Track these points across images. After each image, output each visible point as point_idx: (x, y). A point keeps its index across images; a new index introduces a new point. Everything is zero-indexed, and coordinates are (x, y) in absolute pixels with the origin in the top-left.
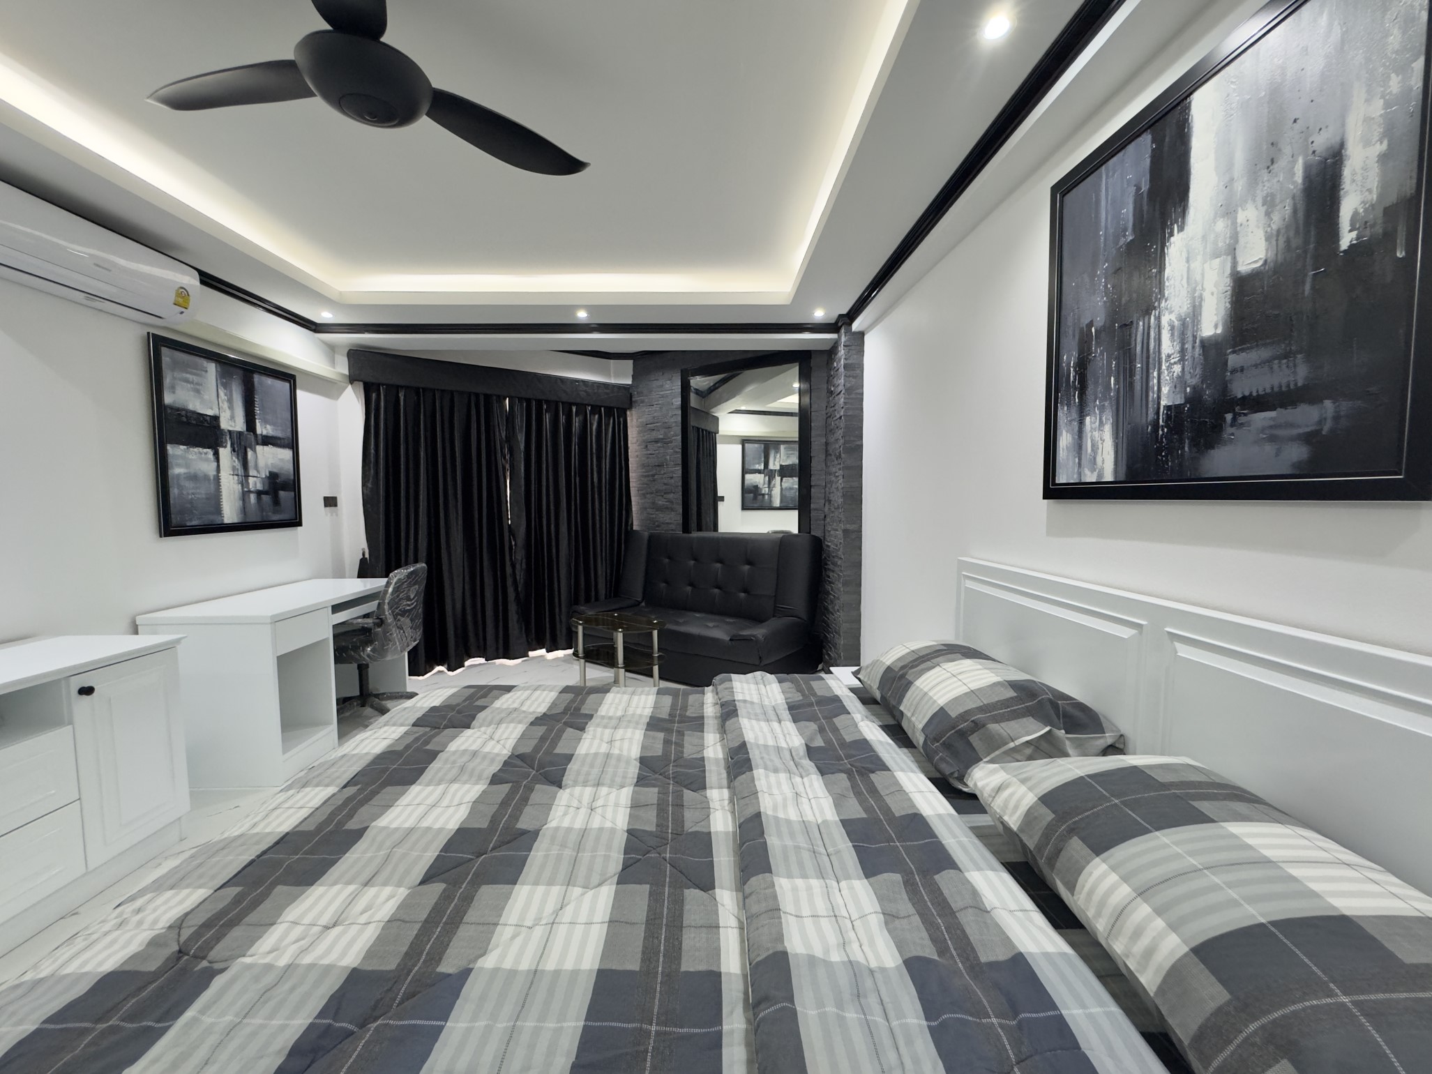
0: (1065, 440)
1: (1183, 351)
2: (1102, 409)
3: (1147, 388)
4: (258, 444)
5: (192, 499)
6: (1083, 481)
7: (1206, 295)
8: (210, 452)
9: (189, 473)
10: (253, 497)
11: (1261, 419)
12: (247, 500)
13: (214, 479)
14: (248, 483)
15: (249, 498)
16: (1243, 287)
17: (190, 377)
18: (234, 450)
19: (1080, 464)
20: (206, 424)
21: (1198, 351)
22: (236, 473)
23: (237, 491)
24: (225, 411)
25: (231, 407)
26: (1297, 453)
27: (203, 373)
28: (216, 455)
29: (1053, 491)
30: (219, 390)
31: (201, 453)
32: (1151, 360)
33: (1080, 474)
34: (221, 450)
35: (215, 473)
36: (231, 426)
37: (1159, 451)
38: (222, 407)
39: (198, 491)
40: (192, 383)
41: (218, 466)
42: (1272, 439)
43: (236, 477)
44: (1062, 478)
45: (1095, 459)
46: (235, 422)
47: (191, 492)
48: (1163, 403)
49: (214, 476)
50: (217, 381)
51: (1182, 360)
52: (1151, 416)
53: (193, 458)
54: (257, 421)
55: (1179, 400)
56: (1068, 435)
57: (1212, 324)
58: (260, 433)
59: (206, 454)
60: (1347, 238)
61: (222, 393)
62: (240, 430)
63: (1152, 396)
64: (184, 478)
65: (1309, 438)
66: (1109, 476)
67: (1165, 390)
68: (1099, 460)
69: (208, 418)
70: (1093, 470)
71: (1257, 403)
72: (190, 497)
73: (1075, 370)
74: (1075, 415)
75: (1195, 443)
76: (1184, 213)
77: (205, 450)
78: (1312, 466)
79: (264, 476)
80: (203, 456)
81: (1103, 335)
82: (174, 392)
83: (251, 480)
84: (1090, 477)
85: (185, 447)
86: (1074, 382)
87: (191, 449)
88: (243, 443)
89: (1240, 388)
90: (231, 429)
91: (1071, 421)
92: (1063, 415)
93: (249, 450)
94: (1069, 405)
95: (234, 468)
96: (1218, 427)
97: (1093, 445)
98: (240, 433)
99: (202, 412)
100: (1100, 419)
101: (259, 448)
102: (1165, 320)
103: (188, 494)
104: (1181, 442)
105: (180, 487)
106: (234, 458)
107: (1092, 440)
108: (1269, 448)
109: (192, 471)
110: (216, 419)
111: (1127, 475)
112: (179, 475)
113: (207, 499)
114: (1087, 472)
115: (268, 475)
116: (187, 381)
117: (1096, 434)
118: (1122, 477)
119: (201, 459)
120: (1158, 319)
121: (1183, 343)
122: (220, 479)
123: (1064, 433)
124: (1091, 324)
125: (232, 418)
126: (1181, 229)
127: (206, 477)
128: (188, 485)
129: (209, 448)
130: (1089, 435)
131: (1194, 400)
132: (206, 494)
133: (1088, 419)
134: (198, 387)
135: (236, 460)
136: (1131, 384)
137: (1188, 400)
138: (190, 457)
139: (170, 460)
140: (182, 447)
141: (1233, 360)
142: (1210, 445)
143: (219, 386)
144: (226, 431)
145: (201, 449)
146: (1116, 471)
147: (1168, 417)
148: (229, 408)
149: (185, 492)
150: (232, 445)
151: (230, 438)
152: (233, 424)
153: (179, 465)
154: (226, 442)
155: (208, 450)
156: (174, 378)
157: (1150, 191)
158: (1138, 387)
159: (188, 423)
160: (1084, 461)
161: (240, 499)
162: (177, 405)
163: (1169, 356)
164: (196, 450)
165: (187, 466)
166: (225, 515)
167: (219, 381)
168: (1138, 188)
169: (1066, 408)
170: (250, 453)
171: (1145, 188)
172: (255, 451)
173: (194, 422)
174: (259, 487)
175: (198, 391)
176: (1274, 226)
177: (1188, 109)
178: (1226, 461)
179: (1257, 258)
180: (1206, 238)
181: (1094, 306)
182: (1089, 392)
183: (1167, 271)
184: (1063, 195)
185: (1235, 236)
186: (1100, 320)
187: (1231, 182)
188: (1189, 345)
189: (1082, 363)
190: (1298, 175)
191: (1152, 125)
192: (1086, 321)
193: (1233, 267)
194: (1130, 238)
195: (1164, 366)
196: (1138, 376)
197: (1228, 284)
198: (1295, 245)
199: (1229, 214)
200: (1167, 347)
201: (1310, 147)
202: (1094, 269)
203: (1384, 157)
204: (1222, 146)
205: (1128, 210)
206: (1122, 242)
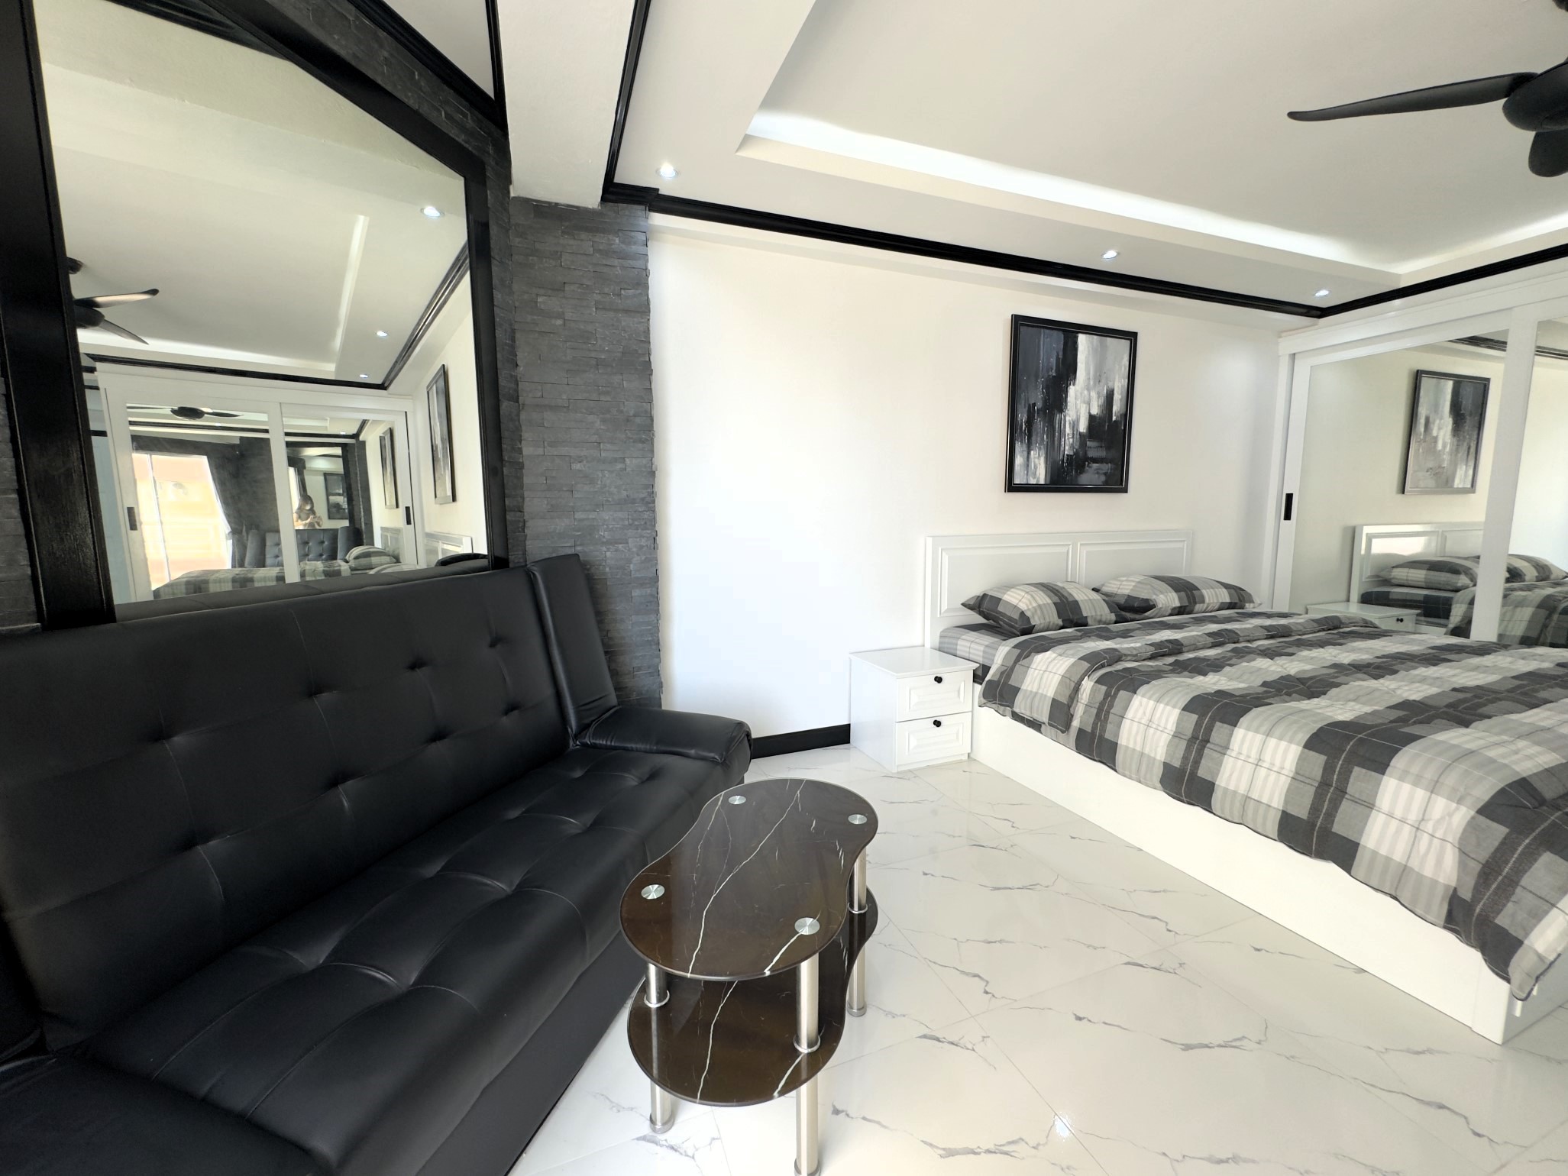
0: (1019, 460)
1: (1073, 434)
2: (1040, 449)
3: (1060, 445)
6: (1029, 483)
7: (1081, 415)
11: (1095, 465)
16: (1092, 418)
19: (1027, 474)
21: (1078, 436)
26: (1103, 478)
29: (1012, 487)
32: (1062, 433)
33: (1027, 480)
37: (1064, 472)
42: (1098, 473)
44: (1017, 481)
45: (1036, 472)
48: (1066, 453)
51: (1073, 437)
52: (1061, 457)
55: (1072, 453)
56: (1022, 459)
57: (1083, 427)
60: (1114, 418)
63: (1062, 449)
65: (1105, 474)
66: (1042, 482)
67: (1067, 448)
68: (1038, 473)
70: (1034, 478)
71: (1095, 460)
73: (1025, 424)
74: (1025, 447)
75: (1076, 472)
76: (1075, 378)
78: (1106, 483)
81: (1041, 412)
84: (1033, 481)
86: (1025, 430)
89: (1091, 454)
91: (1023, 451)
92: (1018, 445)
94: (1021, 442)
96: (1083, 466)
97: (1035, 465)
100: (1039, 454)
102: (1067, 418)
104: (1072, 470)
107: (1035, 463)
108: (1097, 476)
111: (1050, 481)
114: (1031, 478)
117: (1037, 460)
118: (1048, 482)
120: (1065, 416)
121: (1073, 431)
123: (1019, 457)
124: (1034, 405)
126: (1074, 385)
130: (1033, 460)
133: (1032, 452)
136: (1054, 440)
137: (1075, 454)
141: (1089, 443)
142: (1081, 473)
146: (1046, 480)
147: (1067, 459)
157: (1063, 359)
158: (1056, 443)
160: (1030, 473)
163: (1068, 434)
168: (1058, 355)
171: (1061, 357)
176: (1100, 403)
177: (1077, 337)
178: (1085, 479)
179: (1095, 411)
180: (1081, 394)
181: (1037, 396)
182: (1034, 438)
183: (1069, 399)
184: (1021, 324)
185: (1090, 399)
186: (1039, 405)
187: (1089, 379)
188: (1075, 433)
189: (1030, 422)
190: (1105, 391)
191: (1064, 331)
192: (1032, 402)
193: (1089, 410)
194: (1054, 374)
195: (1067, 438)
196: (1056, 439)
197: (1087, 416)
198: (1104, 412)
199: (1089, 390)
200: (1068, 430)
201: (1107, 384)
202: (1037, 377)
203: (1121, 400)
204: (1087, 364)
205: (1053, 360)
206: (1050, 373)
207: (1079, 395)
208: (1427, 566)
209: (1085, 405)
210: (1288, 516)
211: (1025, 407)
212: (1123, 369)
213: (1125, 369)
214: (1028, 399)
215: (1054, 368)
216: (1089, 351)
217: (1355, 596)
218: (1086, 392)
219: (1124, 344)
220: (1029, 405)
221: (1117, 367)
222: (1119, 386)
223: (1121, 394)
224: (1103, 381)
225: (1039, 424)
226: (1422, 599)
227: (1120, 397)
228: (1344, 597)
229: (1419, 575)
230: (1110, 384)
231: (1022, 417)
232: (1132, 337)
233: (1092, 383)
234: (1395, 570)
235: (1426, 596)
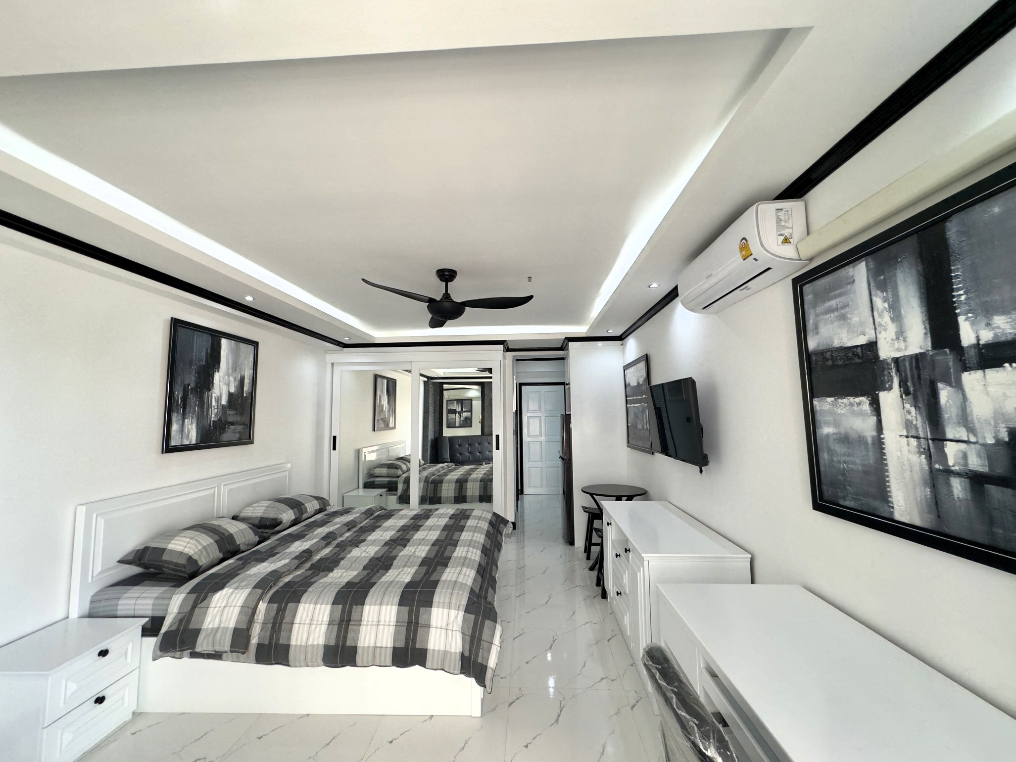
0: (175, 427)
1: (218, 406)
2: (192, 418)
3: (208, 414)
4: (966, 369)
5: (844, 468)
6: (184, 444)
7: (223, 393)
8: (864, 402)
9: (840, 433)
10: (958, 488)
11: (232, 427)
12: (942, 490)
13: (873, 443)
14: (944, 457)
15: (949, 485)
16: (230, 395)
17: (833, 303)
18: (907, 393)
19: (182, 437)
20: (857, 361)
21: (221, 407)
22: (913, 433)
23: (917, 468)
24: (885, 330)
25: (897, 317)
26: (238, 435)
27: (849, 286)
28: (876, 405)
29: (168, 448)
30: (874, 298)
31: (851, 405)
32: (209, 406)
33: (182, 442)
34: (883, 396)
35: (874, 434)
36: (898, 350)
37: (211, 433)
38: (880, 325)
39: (851, 459)
40: (837, 309)
41: (879, 422)
42: (234, 432)
43: (914, 442)
44: (173, 443)
45: (189, 435)
46: (905, 341)
47: (843, 459)
48: (212, 419)
49: (873, 438)
50: (869, 285)
51: (217, 408)
52: (208, 423)
53: (843, 412)
54: (961, 319)
55: (216, 420)
56: (177, 425)
57: (224, 401)
58: (973, 341)
59: (859, 404)
60: (245, 395)
61: (879, 303)
62: (917, 351)
63: (209, 417)
64: (834, 440)
65: (239, 432)
66: (194, 442)
67: (213, 416)
68: (190, 436)
69: (859, 350)
70: (187, 440)
71: (232, 424)
72: (842, 466)
73: (181, 399)
74: (180, 417)
75: (220, 432)
76: (219, 367)
77: (858, 400)
78: (240, 438)
79: (990, 441)
80: (855, 408)
81: (193, 391)
82: (817, 333)
83: (951, 450)
84: (186, 442)
85: (832, 399)
86: (181, 404)
87: (840, 401)
88: (925, 375)
89: (230, 419)
90: (898, 355)
91: (178, 420)
92: (175, 417)
93: (940, 385)
94: (177, 413)
95: (908, 425)
96: (224, 428)
97: (188, 430)
98: (918, 359)
99: (849, 344)
100: (192, 421)
101: (971, 379)
102: (214, 395)
103: (839, 462)
104: (217, 432)
105: (830, 452)
106: (907, 406)
107: (188, 428)
108: (234, 434)
109: (842, 430)
110: (872, 346)
111: (200, 441)
112: (828, 435)
113: (866, 473)
114: (185, 440)
115: (1005, 436)
116: (831, 310)
117: (190, 426)
118: (198, 442)
119: (853, 413)
120: (212, 394)
121: (218, 404)
122: (883, 443)
123: (175, 424)
124: (189, 385)
125: (901, 334)
126: (218, 372)
127: (861, 440)
128: (839, 449)
129: (862, 396)
130: (187, 426)
131: (220, 420)
132: (864, 465)
133: (186, 420)
134: (843, 311)
135: (913, 410)
136: (203, 411)
137: (218, 420)
138: (839, 411)
139: (818, 417)
140: (830, 400)
141: (229, 412)
142: (223, 433)
143: (873, 293)
144: (889, 361)
145: (851, 399)
146: (196, 440)
147: (213, 424)
148: (892, 320)
149: (835, 459)
150: (903, 384)
151: (898, 370)
152: (902, 345)
153: (828, 424)
154: (891, 380)
155: (861, 398)
156: (817, 315)
157: (210, 354)
158: (205, 413)
159: (834, 366)
160: (183, 437)
161: (925, 484)
162: (821, 348)
163: (214, 406)
164: (845, 400)
165: (836, 424)
166: (895, 506)
167: (872, 284)
168: (207, 350)
169: (176, 414)
170: (945, 394)
171: (209, 352)
172: (958, 385)
173: (840, 363)
174: (976, 463)
175: (843, 317)
176: (236, 385)
177: (221, 340)
178: (227, 436)
179: (232, 390)
180: (223, 378)
181: (191, 379)
182: (187, 409)
183: (215, 381)
184: (177, 325)
185: (229, 382)
186: (192, 385)
187: (228, 369)
188: (219, 405)
189: (185, 399)
190: (239, 377)
191: (211, 335)
192: (187, 382)
193: (229, 389)
194: (204, 364)
195: (213, 409)
196: (205, 410)
197: (227, 393)
198: (239, 391)
199: (228, 376)
200: (214, 403)
201: (240, 372)
202: (191, 365)
203: (249, 383)
204: (227, 358)
205: (203, 354)
206: (201, 363)
207: (221, 378)
208: (387, 466)
209: (226, 386)
210: (334, 449)
211: (181, 386)
212: (250, 363)
213: (251, 363)
214: (184, 380)
215: (204, 359)
216: (229, 350)
217: (361, 485)
218: (226, 377)
219: (251, 348)
220: (184, 386)
221: (246, 362)
222: (248, 373)
223: (249, 379)
224: (238, 370)
225: (192, 399)
226: (386, 483)
227: (248, 381)
228: (357, 487)
229: (384, 471)
230: (242, 373)
231: (178, 394)
232: (255, 344)
233: (230, 371)
234: (376, 469)
235: (388, 481)
